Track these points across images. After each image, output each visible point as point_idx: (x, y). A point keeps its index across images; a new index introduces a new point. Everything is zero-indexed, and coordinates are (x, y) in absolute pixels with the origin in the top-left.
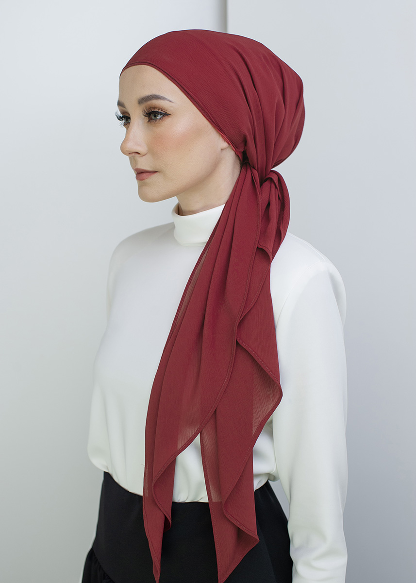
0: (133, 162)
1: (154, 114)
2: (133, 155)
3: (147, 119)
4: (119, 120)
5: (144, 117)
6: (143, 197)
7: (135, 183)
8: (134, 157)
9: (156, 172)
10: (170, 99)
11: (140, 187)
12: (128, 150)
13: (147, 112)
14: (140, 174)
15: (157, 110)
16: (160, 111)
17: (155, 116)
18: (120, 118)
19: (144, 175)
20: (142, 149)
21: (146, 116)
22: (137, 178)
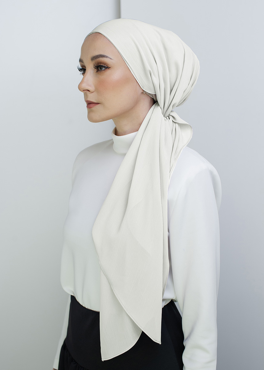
0: (86, 96)
1: (100, 67)
2: (86, 91)
3: (96, 70)
4: (80, 71)
5: (94, 69)
6: (91, 119)
7: (86, 110)
8: (86, 93)
9: (99, 103)
10: (111, 57)
11: (89, 113)
12: (82, 88)
13: (96, 65)
14: (90, 104)
15: (102, 65)
16: (104, 65)
17: (101, 68)
18: (80, 70)
19: (91, 105)
20: (92, 88)
21: (95, 68)
22: (87, 107)
